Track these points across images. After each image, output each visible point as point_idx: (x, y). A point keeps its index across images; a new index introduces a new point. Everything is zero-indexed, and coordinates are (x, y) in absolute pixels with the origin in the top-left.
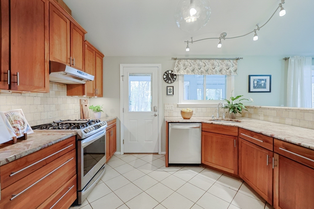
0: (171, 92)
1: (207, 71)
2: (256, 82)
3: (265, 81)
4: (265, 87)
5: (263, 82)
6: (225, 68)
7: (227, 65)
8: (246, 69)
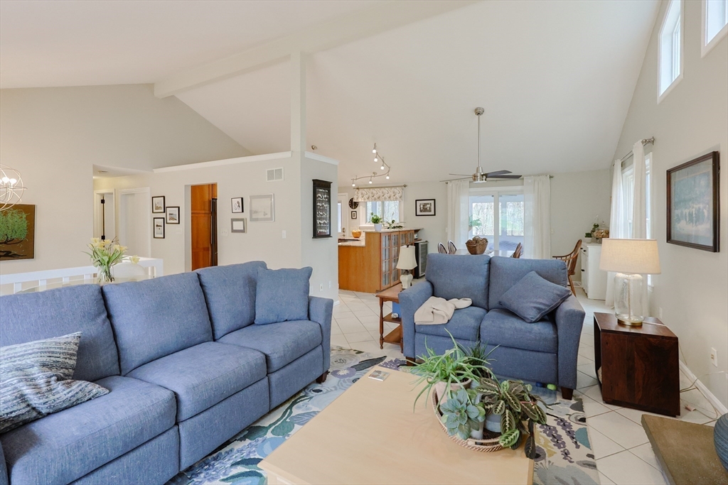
0: (355, 216)
1: (379, 198)
2: (422, 206)
4: (430, 211)
5: (428, 206)
6: (392, 195)
7: (394, 192)
8: (413, 194)
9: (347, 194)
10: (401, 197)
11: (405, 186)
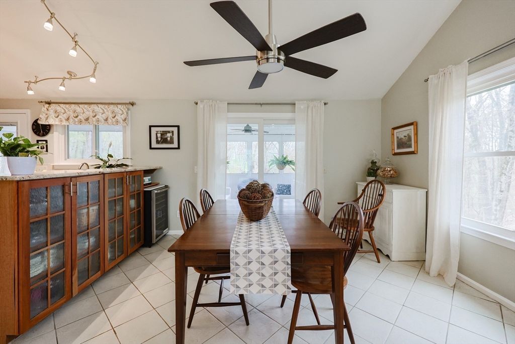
0: (44, 148)
1: (87, 119)
2: (159, 135)
3: (171, 134)
4: (172, 142)
5: (169, 135)
6: (111, 116)
7: (113, 112)
8: (146, 116)
9: (28, 111)
10: (125, 120)
11: (132, 104)
